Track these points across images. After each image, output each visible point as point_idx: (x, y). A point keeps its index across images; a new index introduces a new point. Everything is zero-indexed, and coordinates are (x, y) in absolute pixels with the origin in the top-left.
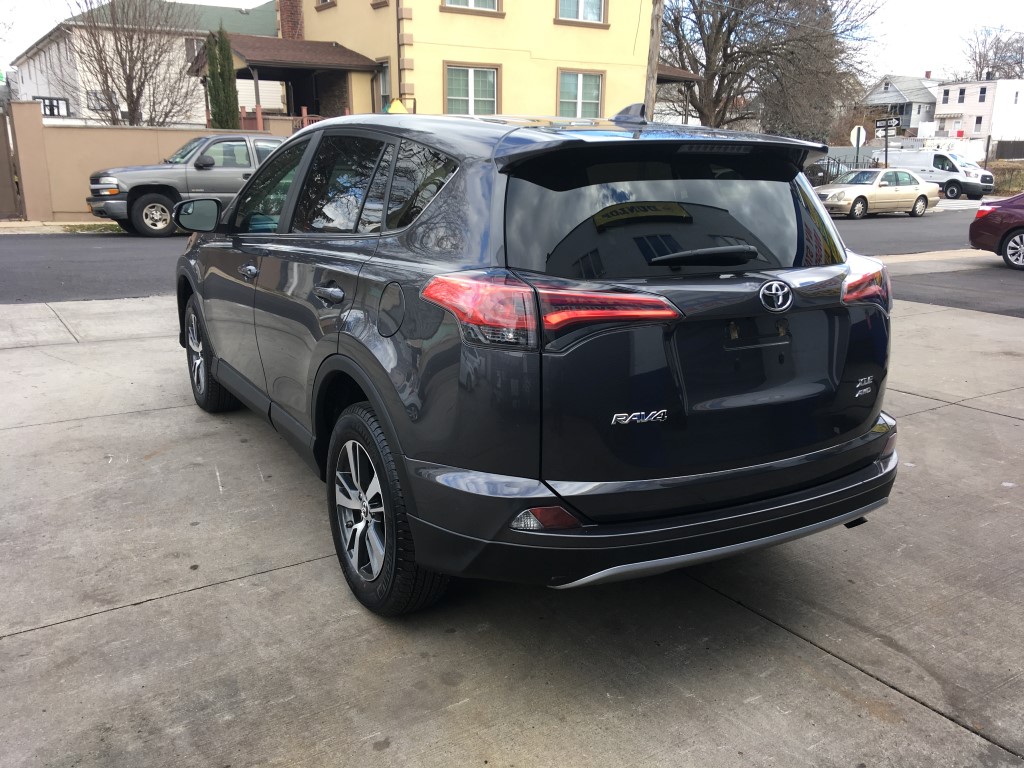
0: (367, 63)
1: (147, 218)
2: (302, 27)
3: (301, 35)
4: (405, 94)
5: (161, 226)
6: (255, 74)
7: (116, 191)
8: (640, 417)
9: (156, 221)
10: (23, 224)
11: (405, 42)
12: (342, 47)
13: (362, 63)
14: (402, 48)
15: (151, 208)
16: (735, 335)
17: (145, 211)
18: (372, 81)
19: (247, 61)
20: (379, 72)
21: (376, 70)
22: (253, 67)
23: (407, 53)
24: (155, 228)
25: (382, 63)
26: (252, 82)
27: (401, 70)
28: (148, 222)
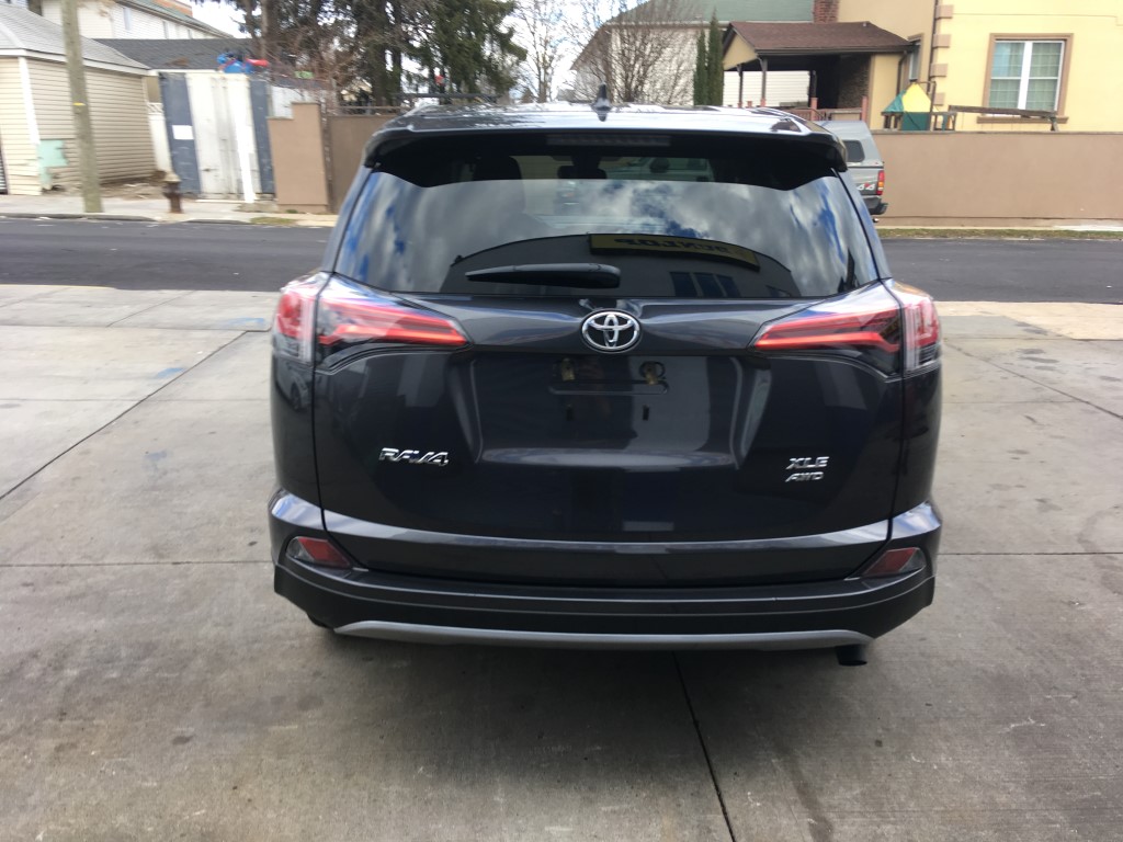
0: (896, 43)
2: (837, 8)
3: (834, 17)
4: (934, 77)
6: (764, 64)
8: (412, 456)
11: (942, 15)
12: (875, 26)
13: (891, 44)
14: (938, 22)
16: (569, 376)
18: (900, 64)
19: (756, 51)
20: (910, 52)
21: (906, 50)
22: (762, 57)
23: (944, 28)
25: (915, 42)
26: (760, 74)
27: (933, 49)
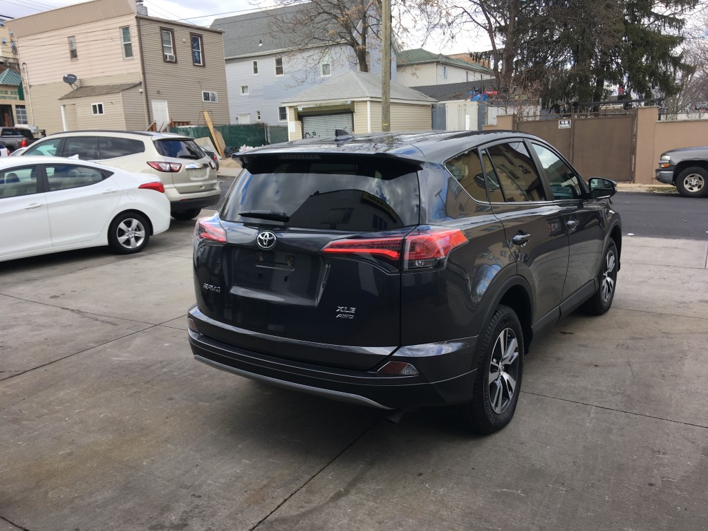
1: (686, 184)
5: (696, 189)
7: (668, 165)
8: (211, 288)
9: (694, 186)
10: (632, 185)
15: (691, 177)
17: (686, 179)
24: (691, 191)
28: (687, 187)
